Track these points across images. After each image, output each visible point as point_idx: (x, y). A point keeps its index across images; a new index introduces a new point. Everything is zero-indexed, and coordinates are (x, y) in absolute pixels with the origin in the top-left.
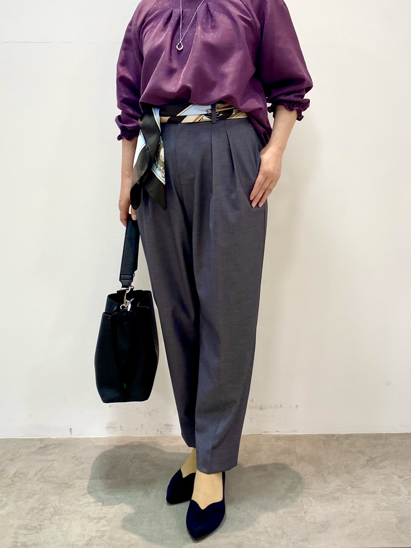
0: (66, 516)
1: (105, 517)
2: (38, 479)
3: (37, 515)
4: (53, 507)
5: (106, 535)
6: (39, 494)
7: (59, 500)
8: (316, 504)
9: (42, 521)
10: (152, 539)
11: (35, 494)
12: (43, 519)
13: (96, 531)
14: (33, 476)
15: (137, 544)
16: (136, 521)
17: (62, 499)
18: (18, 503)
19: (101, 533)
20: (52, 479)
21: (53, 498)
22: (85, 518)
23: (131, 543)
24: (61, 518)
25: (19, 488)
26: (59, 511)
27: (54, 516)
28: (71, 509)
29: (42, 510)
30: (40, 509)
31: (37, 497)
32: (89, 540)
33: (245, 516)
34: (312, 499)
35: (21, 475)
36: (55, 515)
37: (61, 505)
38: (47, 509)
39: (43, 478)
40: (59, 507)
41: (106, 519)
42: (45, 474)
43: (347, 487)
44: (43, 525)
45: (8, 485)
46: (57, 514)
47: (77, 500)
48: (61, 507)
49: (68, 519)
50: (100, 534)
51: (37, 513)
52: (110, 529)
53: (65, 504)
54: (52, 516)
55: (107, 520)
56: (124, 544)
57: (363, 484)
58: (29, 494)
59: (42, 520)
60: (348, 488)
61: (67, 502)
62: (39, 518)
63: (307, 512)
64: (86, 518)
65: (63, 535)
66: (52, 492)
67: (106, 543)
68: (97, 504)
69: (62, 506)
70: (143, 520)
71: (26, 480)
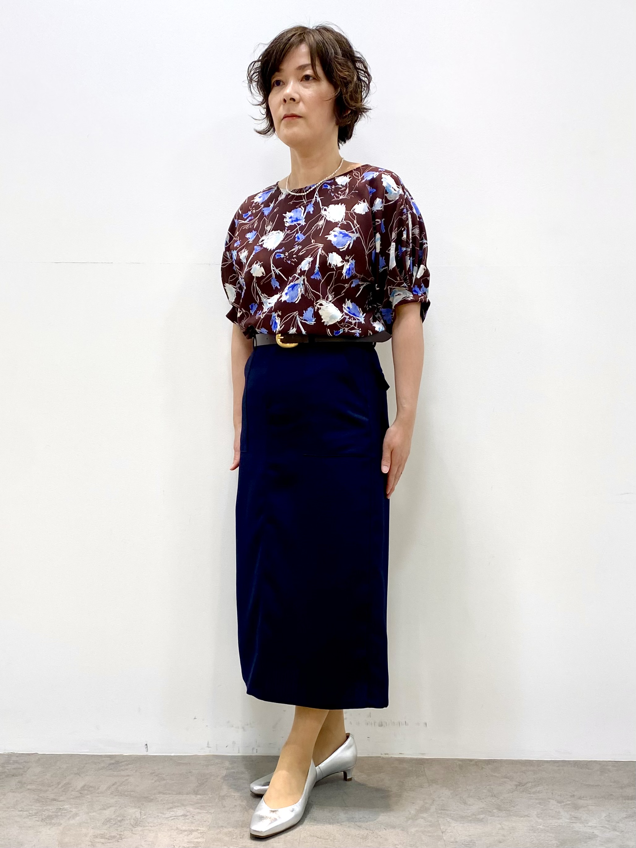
0: (150, 827)
1: (198, 830)
2: (112, 793)
3: (115, 825)
4: (133, 819)
6: (116, 807)
8: (456, 825)
9: (121, 831)
11: (111, 806)
12: (123, 829)
13: (188, 842)
14: (106, 790)
17: (143, 812)
18: (90, 814)
20: (129, 793)
21: (131, 811)
22: (173, 830)
24: (144, 829)
25: (89, 800)
26: (141, 823)
28: (156, 821)
29: (120, 821)
30: (118, 820)
31: (113, 809)
34: (450, 820)
36: (136, 827)
38: (127, 821)
39: (118, 792)
40: (140, 819)
41: (199, 832)
42: (120, 788)
43: (493, 810)
44: (123, 835)
45: (77, 797)
47: (161, 814)
48: (143, 819)
66: (131, 805)
68: (186, 817)
69: (145, 818)
71: (98, 793)
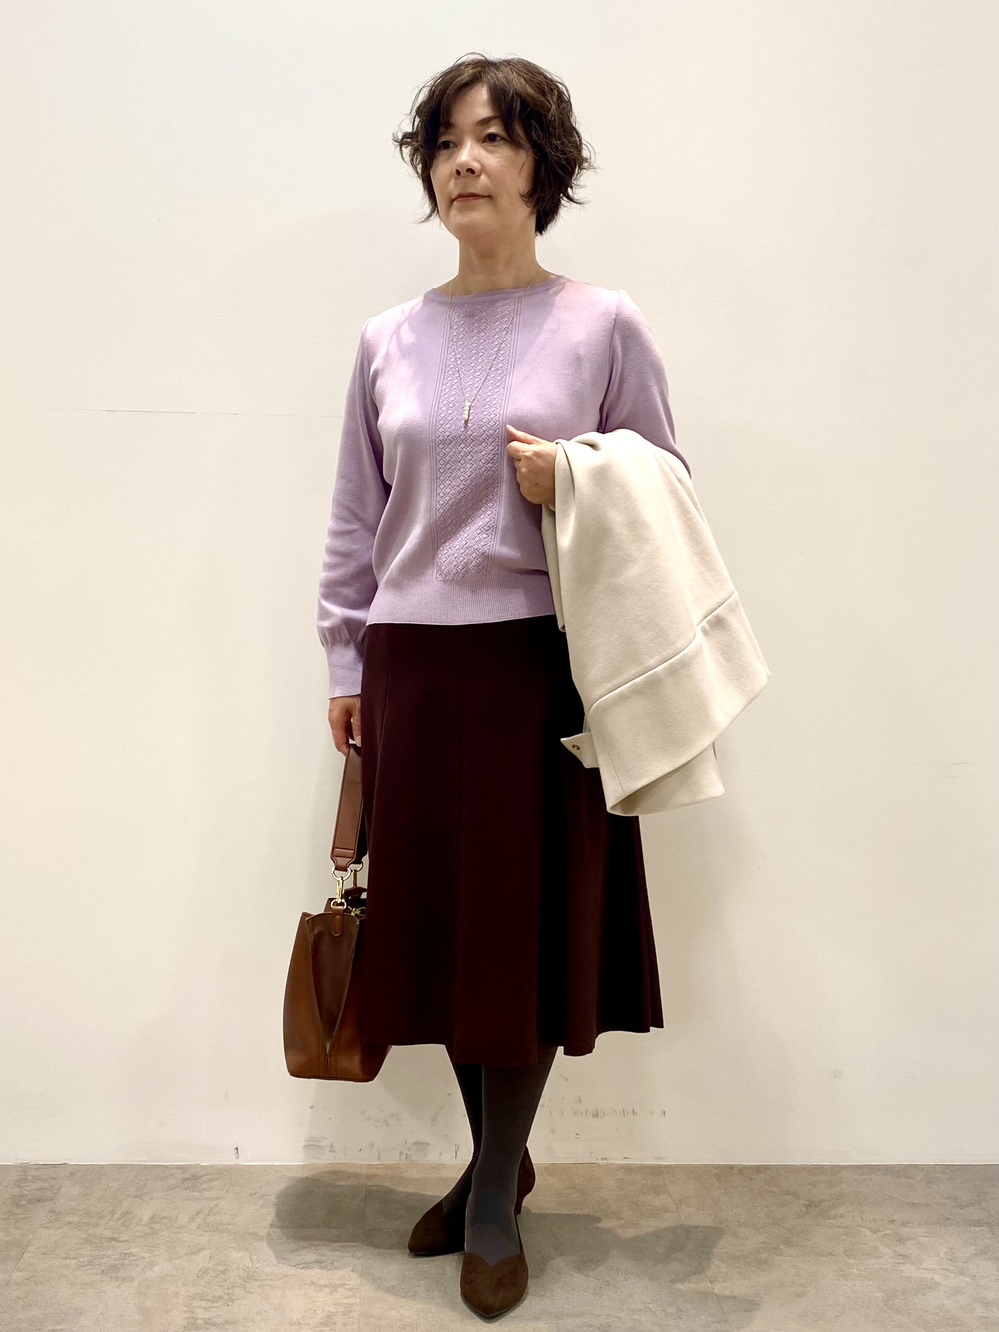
0: (272, 1282)
1: (344, 1284)
2: (199, 1227)
3: (217, 1279)
4: (242, 1269)
5: (355, 1311)
6: (209, 1249)
7: (249, 1259)
8: (729, 1270)
9: (229, 1289)
10: (441, 1317)
11: (202, 1249)
12: (230, 1285)
13: (335, 1304)
14: (188, 1222)
15: (417, 1323)
16: (404, 1291)
17: (254, 1256)
18: (174, 1261)
19: (345, 1308)
20: (224, 1226)
21: (236, 1255)
22: (307, 1286)
23: (405, 1323)
24: (263, 1285)
25: (167, 1239)
26: (255, 1275)
27: (249, 1282)
29: (223, 1272)
30: (220, 1271)
31: (207, 1252)
32: (327, 1317)
33: (602, 1286)
34: (718, 1262)
35: (164, 1221)
36: (251, 1281)
37: (257, 1266)
38: (231, 1271)
39: (208, 1226)
40: (252, 1268)
41: (347, 1287)
42: (211, 1218)
43: (778, 1246)
44: (234, 1294)
45: (146, 1234)
46: (255, 1279)
47: (282, 1259)
48: (257, 1268)
49: (276, 1287)
50: (343, 1309)
51: (216, 1277)
52: (360, 1301)
53: (262, 1264)
54: (245, 1281)
55: (350, 1288)
56: (394, 1324)
57: (807, 1241)
58: (190, 1249)
59: (230, 1287)
60: (781, 1247)
61: (264, 1261)
62: (222, 1284)
63: (715, 1280)
64: (309, 1285)
65: (276, 1309)
66: (233, 1246)
67: (359, 1321)
68: (323, 1265)
70: (417, 1289)
71: (178, 1228)
